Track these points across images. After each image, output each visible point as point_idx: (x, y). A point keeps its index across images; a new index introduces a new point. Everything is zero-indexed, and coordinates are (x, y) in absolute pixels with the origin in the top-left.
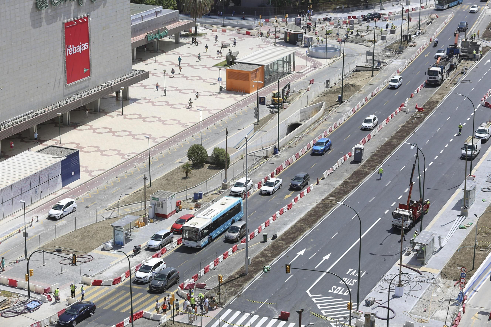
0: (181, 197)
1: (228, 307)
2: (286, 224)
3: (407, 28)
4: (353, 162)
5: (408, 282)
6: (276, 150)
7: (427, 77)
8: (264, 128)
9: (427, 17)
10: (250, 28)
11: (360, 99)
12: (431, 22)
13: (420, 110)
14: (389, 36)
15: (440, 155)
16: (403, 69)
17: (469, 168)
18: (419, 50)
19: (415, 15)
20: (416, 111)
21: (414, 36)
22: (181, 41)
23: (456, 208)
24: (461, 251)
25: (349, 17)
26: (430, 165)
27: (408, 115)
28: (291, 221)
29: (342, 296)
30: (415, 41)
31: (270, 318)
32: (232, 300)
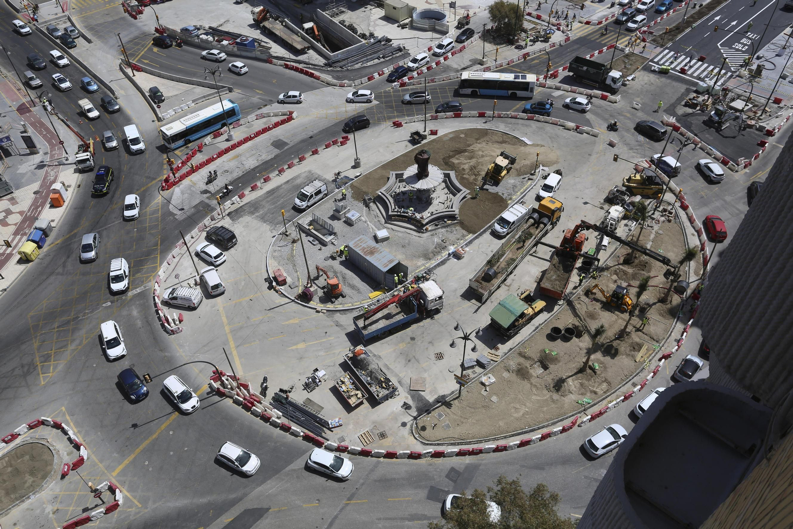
1: (666, 48)
29: (741, 51)
32: (670, 44)
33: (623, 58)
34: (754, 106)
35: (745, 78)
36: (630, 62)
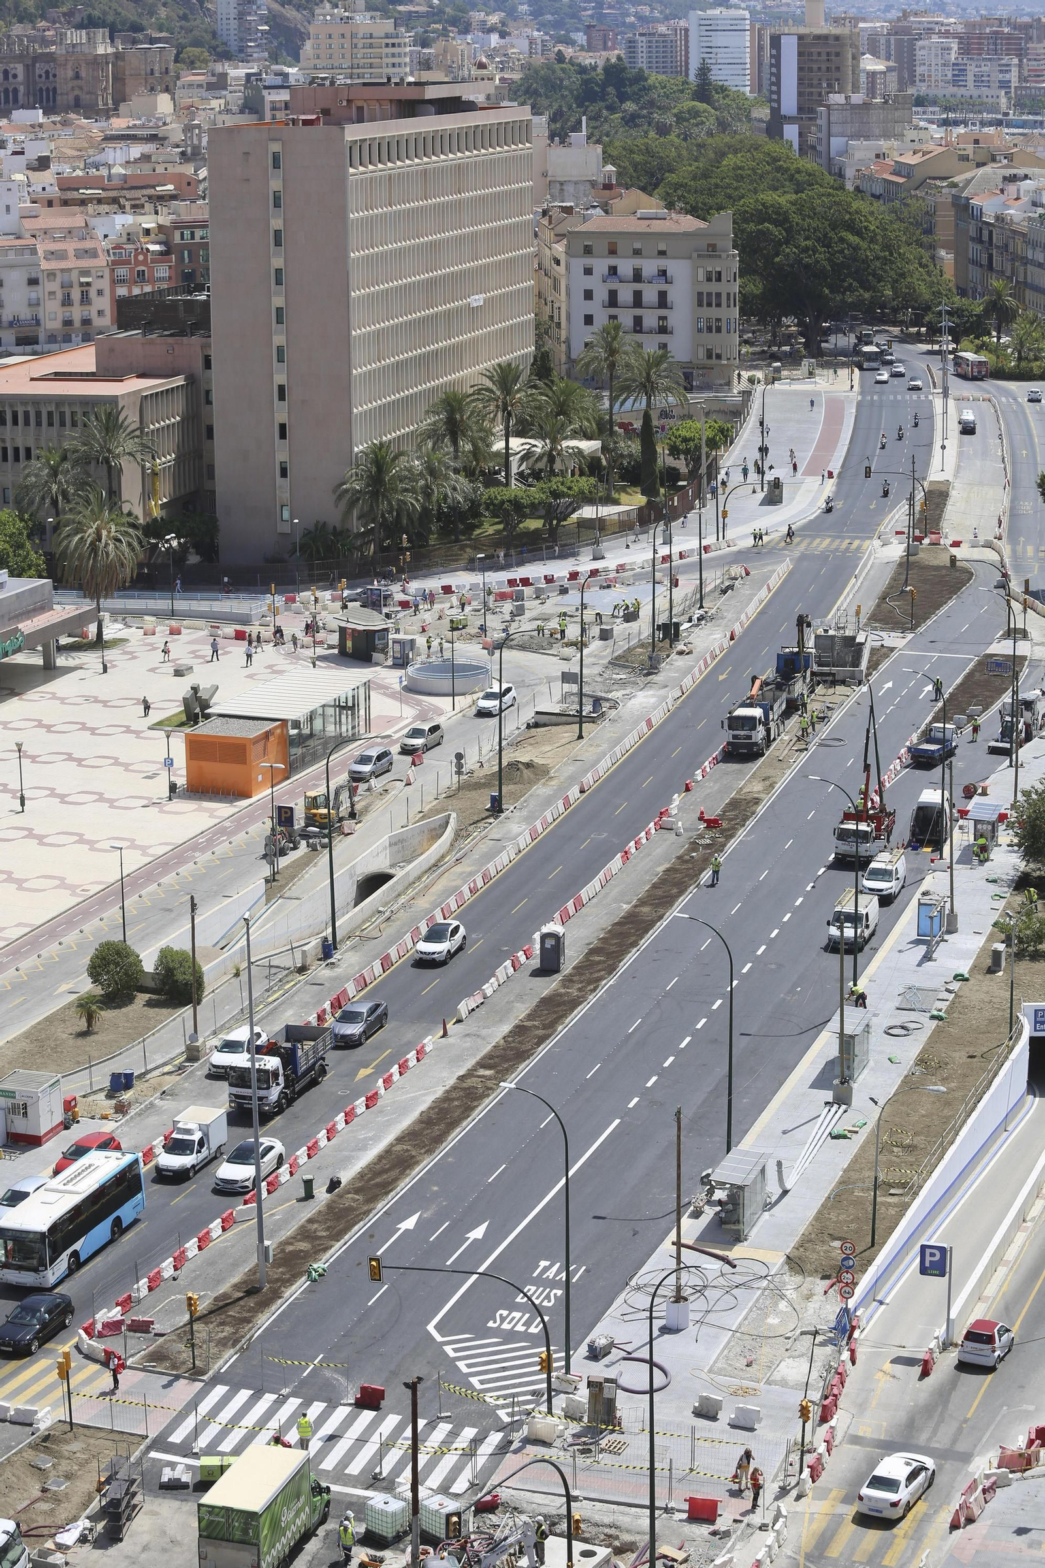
0: (74, 1086)
1: (216, 1380)
2: (363, 1147)
3: (668, 606)
4: (536, 973)
5: (700, 1290)
6: (328, 950)
7: (726, 736)
8: (293, 890)
9: (719, 573)
10: (245, 620)
11: (548, 802)
12: (731, 587)
13: (712, 824)
14: (620, 628)
15: (771, 943)
16: (662, 714)
17: (848, 973)
18: (702, 662)
19: (688, 569)
20: (703, 826)
21: (686, 625)
22: (61, 661)
23: (820, 1083)
24: (838, 1198)
25: (512, 583)
26: (745, 971)
27: (681, 839)
28: (376, 1139)
29: (525, 1336)
30: (690, 639)
31: (332, 1405)
32: (227, 1359)
33: (30, 1455)
34: (619, 1551)
35: (558, 1443)
36: (64, 1466)
